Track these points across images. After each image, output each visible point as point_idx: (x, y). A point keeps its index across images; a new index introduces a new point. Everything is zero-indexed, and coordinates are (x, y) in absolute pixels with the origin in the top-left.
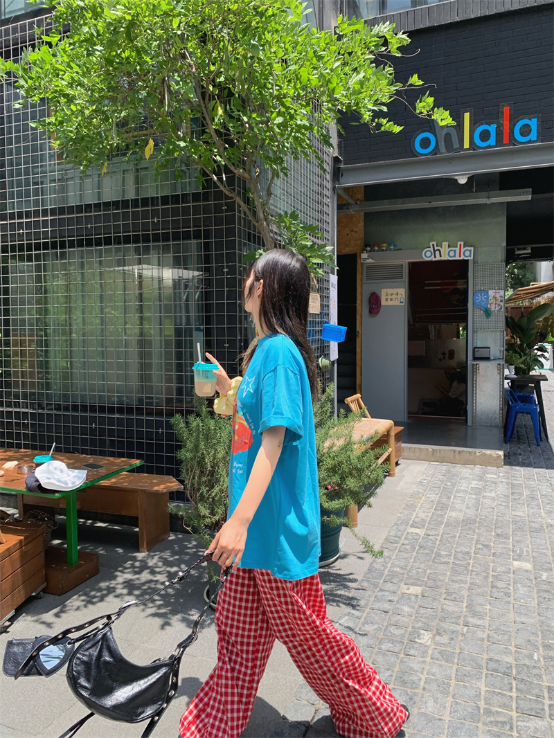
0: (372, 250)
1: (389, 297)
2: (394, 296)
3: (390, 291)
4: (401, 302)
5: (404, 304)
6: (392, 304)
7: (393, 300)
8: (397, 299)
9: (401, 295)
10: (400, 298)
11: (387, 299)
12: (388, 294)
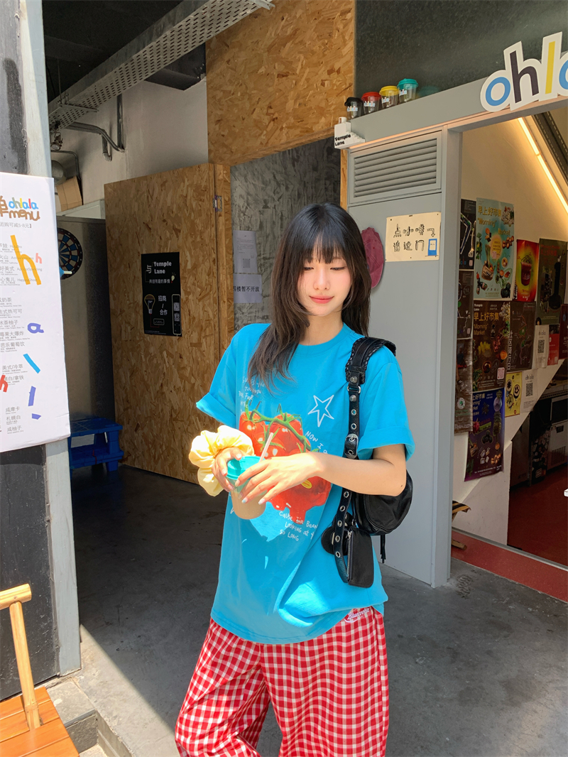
0: (363, 112)
1: (403, 239)
2: (415, 236)
3: (404, 221)
4: (431, 253)
5: (437, 258)
6: (411, 260)
7: (413, 246)
8: (420, 244)
9: (431, 232)
10: (430, 240)
11: (397, 244)
12: (401, 230)
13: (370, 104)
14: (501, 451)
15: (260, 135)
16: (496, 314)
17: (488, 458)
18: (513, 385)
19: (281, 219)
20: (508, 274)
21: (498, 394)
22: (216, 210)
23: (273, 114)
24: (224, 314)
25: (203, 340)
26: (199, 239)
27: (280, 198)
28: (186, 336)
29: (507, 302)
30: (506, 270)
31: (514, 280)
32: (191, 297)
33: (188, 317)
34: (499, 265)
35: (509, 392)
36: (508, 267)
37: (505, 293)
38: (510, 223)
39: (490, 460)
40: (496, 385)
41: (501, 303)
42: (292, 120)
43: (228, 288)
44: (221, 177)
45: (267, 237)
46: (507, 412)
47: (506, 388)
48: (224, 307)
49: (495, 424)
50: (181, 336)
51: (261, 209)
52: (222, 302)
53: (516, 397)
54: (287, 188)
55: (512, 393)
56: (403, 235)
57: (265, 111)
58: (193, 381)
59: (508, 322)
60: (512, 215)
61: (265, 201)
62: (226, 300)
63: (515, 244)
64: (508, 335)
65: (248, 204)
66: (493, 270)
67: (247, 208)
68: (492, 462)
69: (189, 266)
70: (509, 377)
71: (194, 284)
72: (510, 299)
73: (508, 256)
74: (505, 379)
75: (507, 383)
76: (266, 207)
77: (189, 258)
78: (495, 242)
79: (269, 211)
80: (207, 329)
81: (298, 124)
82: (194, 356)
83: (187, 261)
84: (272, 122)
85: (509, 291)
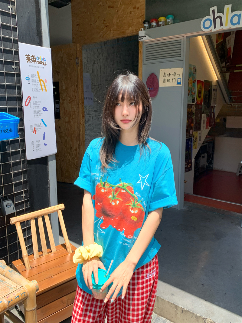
0: (150, 27)
1: (167, 78)
2: (172, 77)
3: (167, 71)
4: (179, 83)
5: (181, 85)
6: (170, 86)
7: (171, 81)
8: (174, 80)
9: (179, 75)
10: (178, 78)
11: (165, 80)
12: (166, 74)
13: (154, 24)
14: (191, 163)
15: (100, 32)
16: (190, 109)
17: (187, 165)
18: (195, 137)
19: (100, 69)
20: (194, 93)
21: (190, 140)
22: (77, 63)
23: (106, 24)
24: (81, 109)
25: (72, 120)
26: (69, 76)
27: (100, 59)
28: (62, 119)
29: (194, 104)
30: (193, 92)
31: (196, 96)
32: (65, 102)
33: (63, 111)
34: (191, 90)
35: (194, 139)
36: (195, 90)
37: (193, 101)
38: (195, 73)
39: (188, 166)
40: (190, 137)
41: (192, 104)
42: (115, 27)
43: (82, 98)
44: (78, 49)
45: (95, 76)
46: (193, 147)
47: (193, 138)
48: (80, 106)
49: (189, 152)
50: (60, 119)
51: (93, 64)
52: (79, 104)
53: (196, 141)
54: (102, 55)
55: (195, 140)
56: (167, 76)
57: (102, 22)
58: (66, 138)
59: (194, 112)
60: (196, 70)
61: (94, 61)
62: (81, 103)
63: (196, 81)
64: (194, 117)
65: (88, 62)
66: (190, 92)
67: (87, 63)
68: (188, 167)
69: (64, 88)
70: (194, 133)
71: (66, 96)
72: (194, 103)
73: (194, 86)
74: (192, 134)
75: (193, 136)
76: (94, 63)
77: (64, 84)
78: (191, 81)
79: (96, 65)
80: (74, 116)
81: (119, 29)
82: (67, 127)
83: (63, 86)
84: (106, 28)
85: (194, 100)
